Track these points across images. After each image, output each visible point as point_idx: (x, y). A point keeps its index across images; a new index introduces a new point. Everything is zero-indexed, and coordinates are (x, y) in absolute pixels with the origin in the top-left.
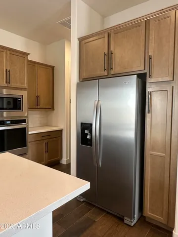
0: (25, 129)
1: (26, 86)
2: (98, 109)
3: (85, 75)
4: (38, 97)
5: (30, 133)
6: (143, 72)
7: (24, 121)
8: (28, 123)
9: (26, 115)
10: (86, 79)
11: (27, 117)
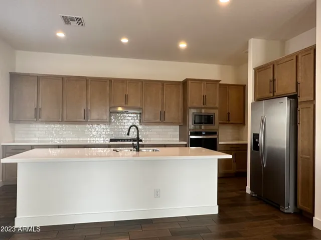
0: (215, 139)
1: (217, 105)
2: (263, 122)
3: (258, 97)
4: (229, 114)
5: (219, 143)
6: (295, 94)
7: (215, 133)
8: (218, 135)
9: (217, 128)
10: (258, 99)
11: (218, 130)
